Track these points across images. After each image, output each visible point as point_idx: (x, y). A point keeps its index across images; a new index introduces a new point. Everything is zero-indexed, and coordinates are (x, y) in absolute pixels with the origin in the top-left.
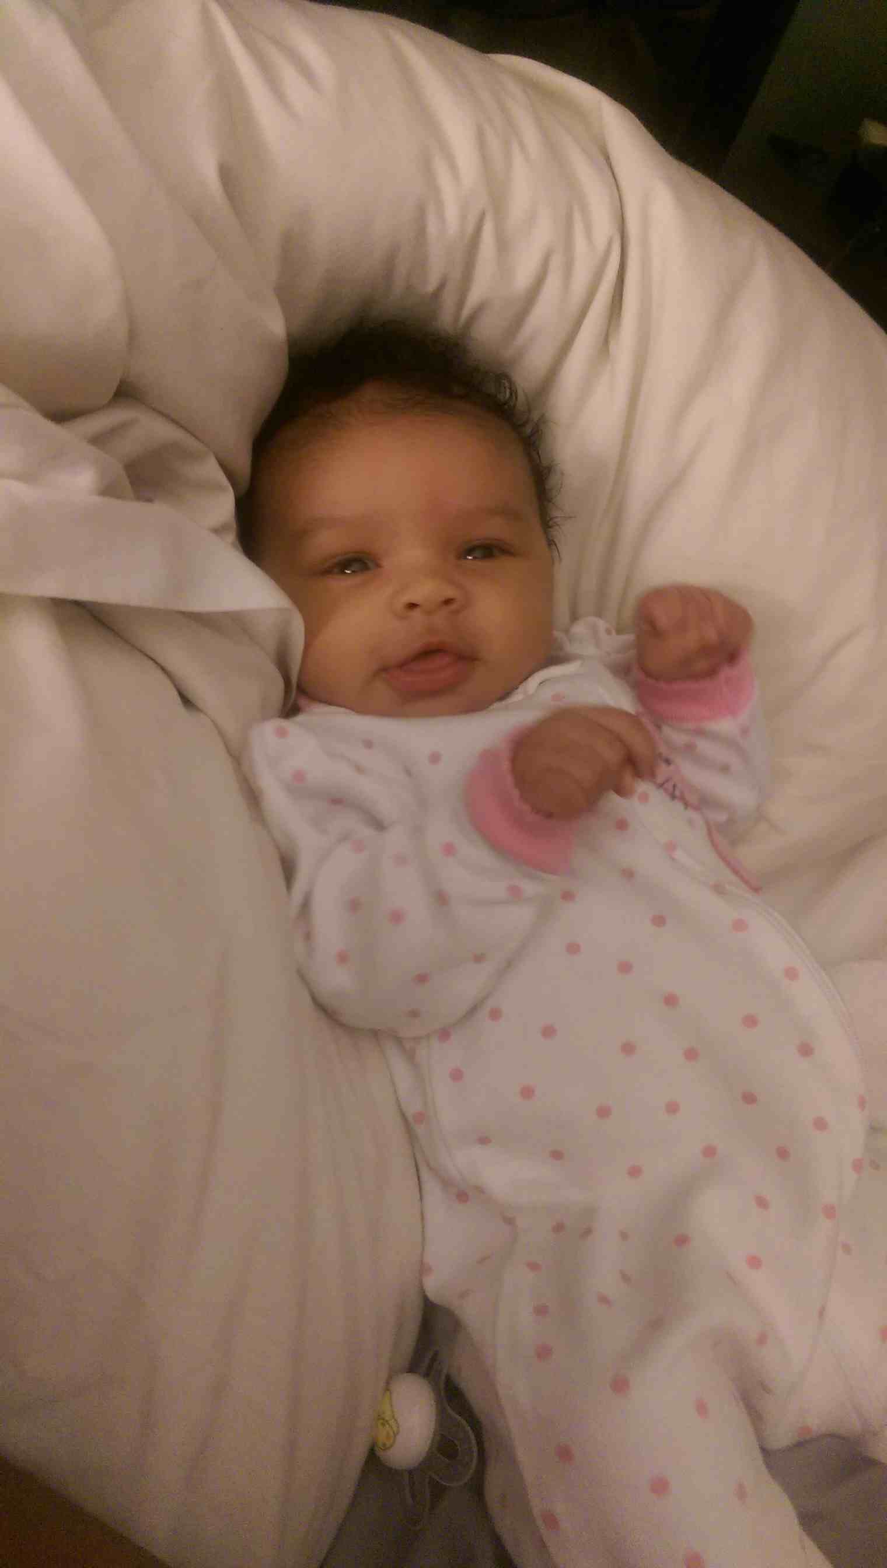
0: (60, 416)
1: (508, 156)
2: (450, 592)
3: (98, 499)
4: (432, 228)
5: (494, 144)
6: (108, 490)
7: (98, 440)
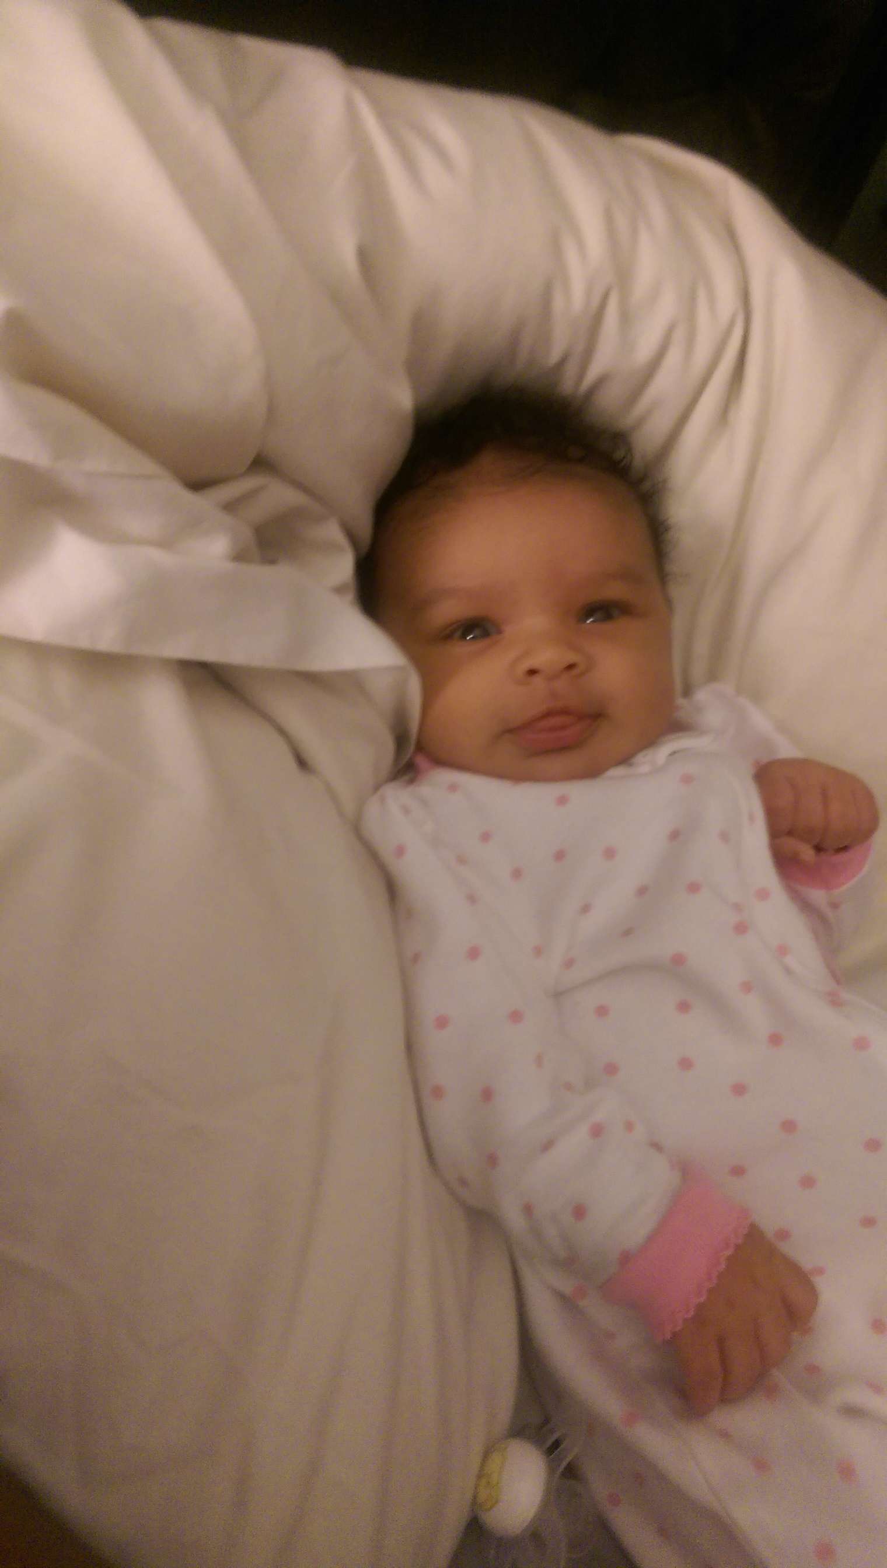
0: (197, 485)
1: (635, 232)
2: (571, 657)
3: (230, 566)
4: (558, 304)
5: (622, 222)
6: (240, 556)
7: (230, 507)
